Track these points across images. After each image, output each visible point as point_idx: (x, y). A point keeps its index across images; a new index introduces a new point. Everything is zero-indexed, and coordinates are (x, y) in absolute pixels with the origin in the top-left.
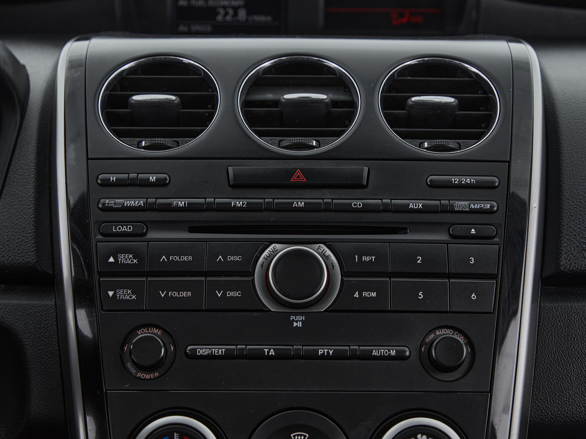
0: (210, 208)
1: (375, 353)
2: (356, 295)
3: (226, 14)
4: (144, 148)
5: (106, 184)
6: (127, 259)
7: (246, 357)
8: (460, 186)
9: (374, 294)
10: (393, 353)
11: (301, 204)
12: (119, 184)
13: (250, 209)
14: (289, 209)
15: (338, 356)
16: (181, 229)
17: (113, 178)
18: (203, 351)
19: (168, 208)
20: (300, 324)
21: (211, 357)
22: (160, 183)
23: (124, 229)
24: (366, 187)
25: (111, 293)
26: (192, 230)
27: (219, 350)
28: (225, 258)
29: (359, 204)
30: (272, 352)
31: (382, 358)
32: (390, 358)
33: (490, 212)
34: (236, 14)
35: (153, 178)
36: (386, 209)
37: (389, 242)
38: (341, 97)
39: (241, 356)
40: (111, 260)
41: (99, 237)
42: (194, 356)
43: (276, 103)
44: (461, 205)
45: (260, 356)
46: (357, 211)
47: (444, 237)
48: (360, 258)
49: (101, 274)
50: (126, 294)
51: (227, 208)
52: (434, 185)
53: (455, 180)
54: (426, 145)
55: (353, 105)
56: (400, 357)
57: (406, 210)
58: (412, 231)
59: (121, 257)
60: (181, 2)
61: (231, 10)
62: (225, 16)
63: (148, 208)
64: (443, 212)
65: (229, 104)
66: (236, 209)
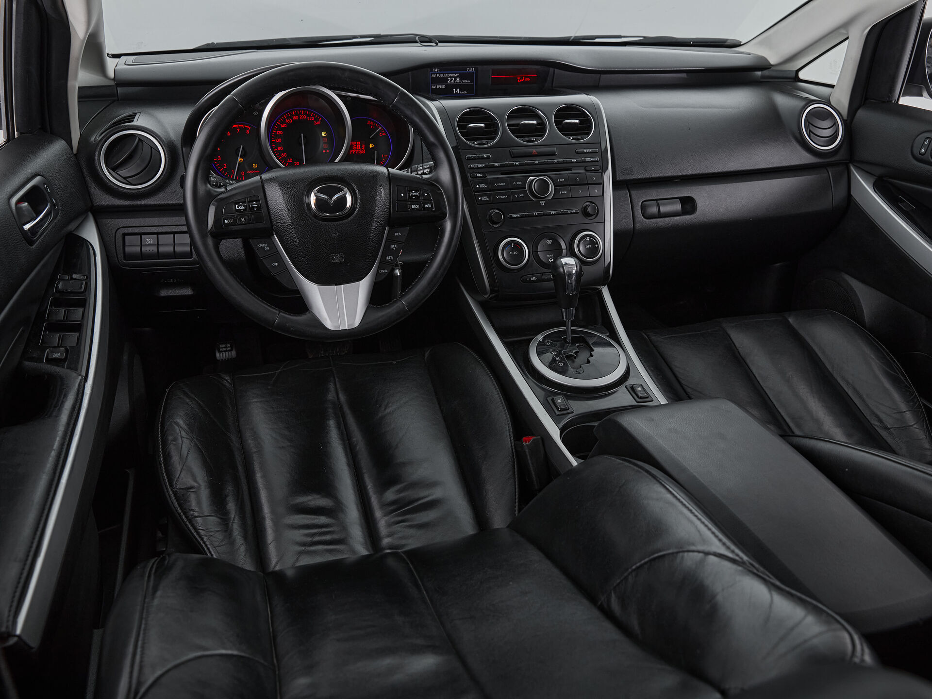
0: (507, 166)
1: (568, 212)
2: (560, 193)
3: (452, 80)
4: (477, 144)
5: (469, 159)
6: (483, 186)
7: (529, 217)
8: (587, 153)
9: (566, 192)
10: (574, 211)
11: (537, 162)
12: (474, 159)
13: (521, 165)
14: (534, 164)
15: (557, 214)
16: (499, 174)
17: (471, 157)
18: (514, 216)
19: (493, 166)
20: (543, 204)
21: (517, 217)
22: (488, 157)
23: (480, 175)
24: (556, 155)
25: (480, 198)
26: (502, 174)
27: (519, 215)
28: (516, 183)
30: (537, 214)
31: (571, 213)
32: (573, 213)
33: (597, 161)
34: (455, 80)
35: (485, 156)
36: (564, 162)
37: (568, 174)
39: (526, 216)
40: (477, 186)
41: (471, 179)
42: (511, 217)
43: (518, 125)
44: (588, 159)
45: (533, 216)
46: (555, 163)
47: (583, 171)
48: (559, 180)
49: (475, 192)
50: (485, 198)
51: (513, 165)
52: (578, 153)
53: (585, 151)
54: (572, 138)
55: (545, 124)
56: (576, 212)
57: (571, 162)
58: (575, 169)
59: (481, 185)
60: (433, 76)
61: (453, 78)
62: (451, 81)
63: (486, 167)
64: (582, 162)
65: (504, 126)
66: (516, 165)
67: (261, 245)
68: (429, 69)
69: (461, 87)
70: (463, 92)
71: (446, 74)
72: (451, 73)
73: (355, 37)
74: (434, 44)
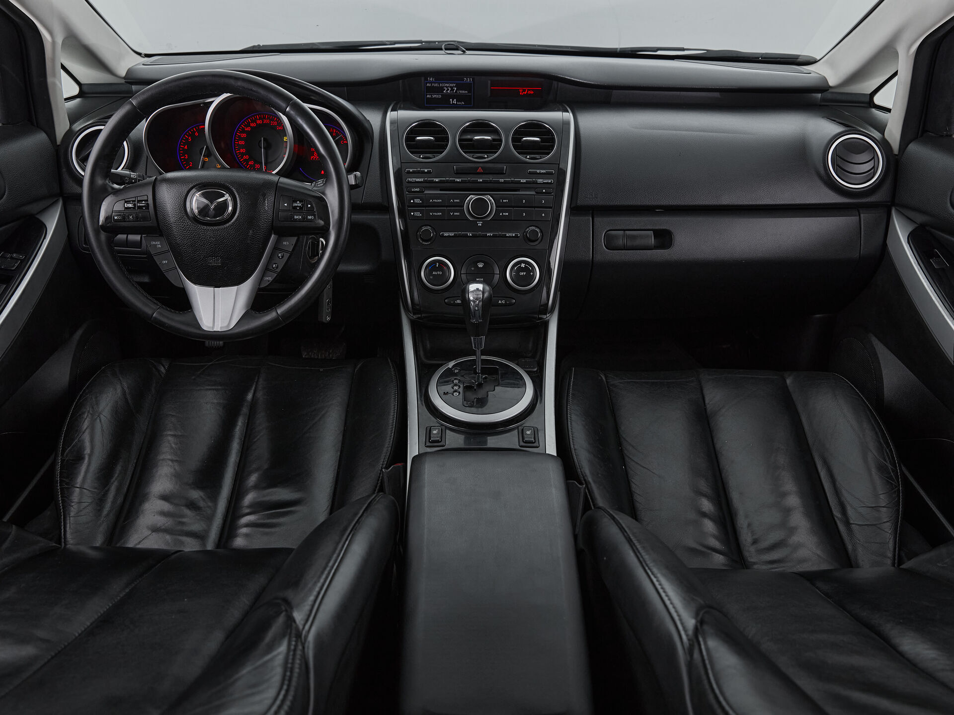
0: (447, 182)
1: (507, 235)
2: (501, 214)
3: (448, 90)
4: (422, 158)
5: (409, 172)
6: (418, 201)
7: (462, 236)
8: (540, 173)
9: (507, 214)
10: (514, 235)
11: (481, 180)
12: (414, 172)
13: (462, 182)
14: (477, 182)
15: (494, 236)
16: (437, 190)
17: (411, 170)
18: (446, 234)
19: (432, 182)
20: (481, 225)
21: (449, 236)
22: (429, 172)
23: (416, 190)
24: (505, 174)
25: (412, 214)
26: (441, 190)
27: (452, 234)
28: (453, 201)
29: (502, 180)
30: (471, 235)
31: (510, 237)
32: (513, 237)
33: (551, 183)
34: (452, 90)
35: (426, 171)
36: (512, 182)
37: (513, 194)
38: (496, 137)
39: (460, 236)
40: (412, 201)
41: (407, 193)
42: (443, 236)
43: (471, 140)
44: (540, 181)
45: (467, 236)
46: (502, 183)
47: (534, 193)
48: (502, 201)
49: (409, 207)
50: (418, 214)
51: (454, 182)
52: (530, 173)
53: (538, 171)
54: (528, 157)
55: (501, 140)
56: (516, 236)
57: (519, 182)
58: (522, 191)
59: (416, 200)
60: (428, 85)
61: (448, 88)
62: (447, 91)
63: (425, 182)
64: (533, 183)
65: (453, 140)
66: (457, 182)
67: (154, 243)
68: (423, 79)
69: (459, 98)
70: (460, 103)
71: (442, 83)
72: (447, 83)
73: (395, 43)
74: (460, 52)
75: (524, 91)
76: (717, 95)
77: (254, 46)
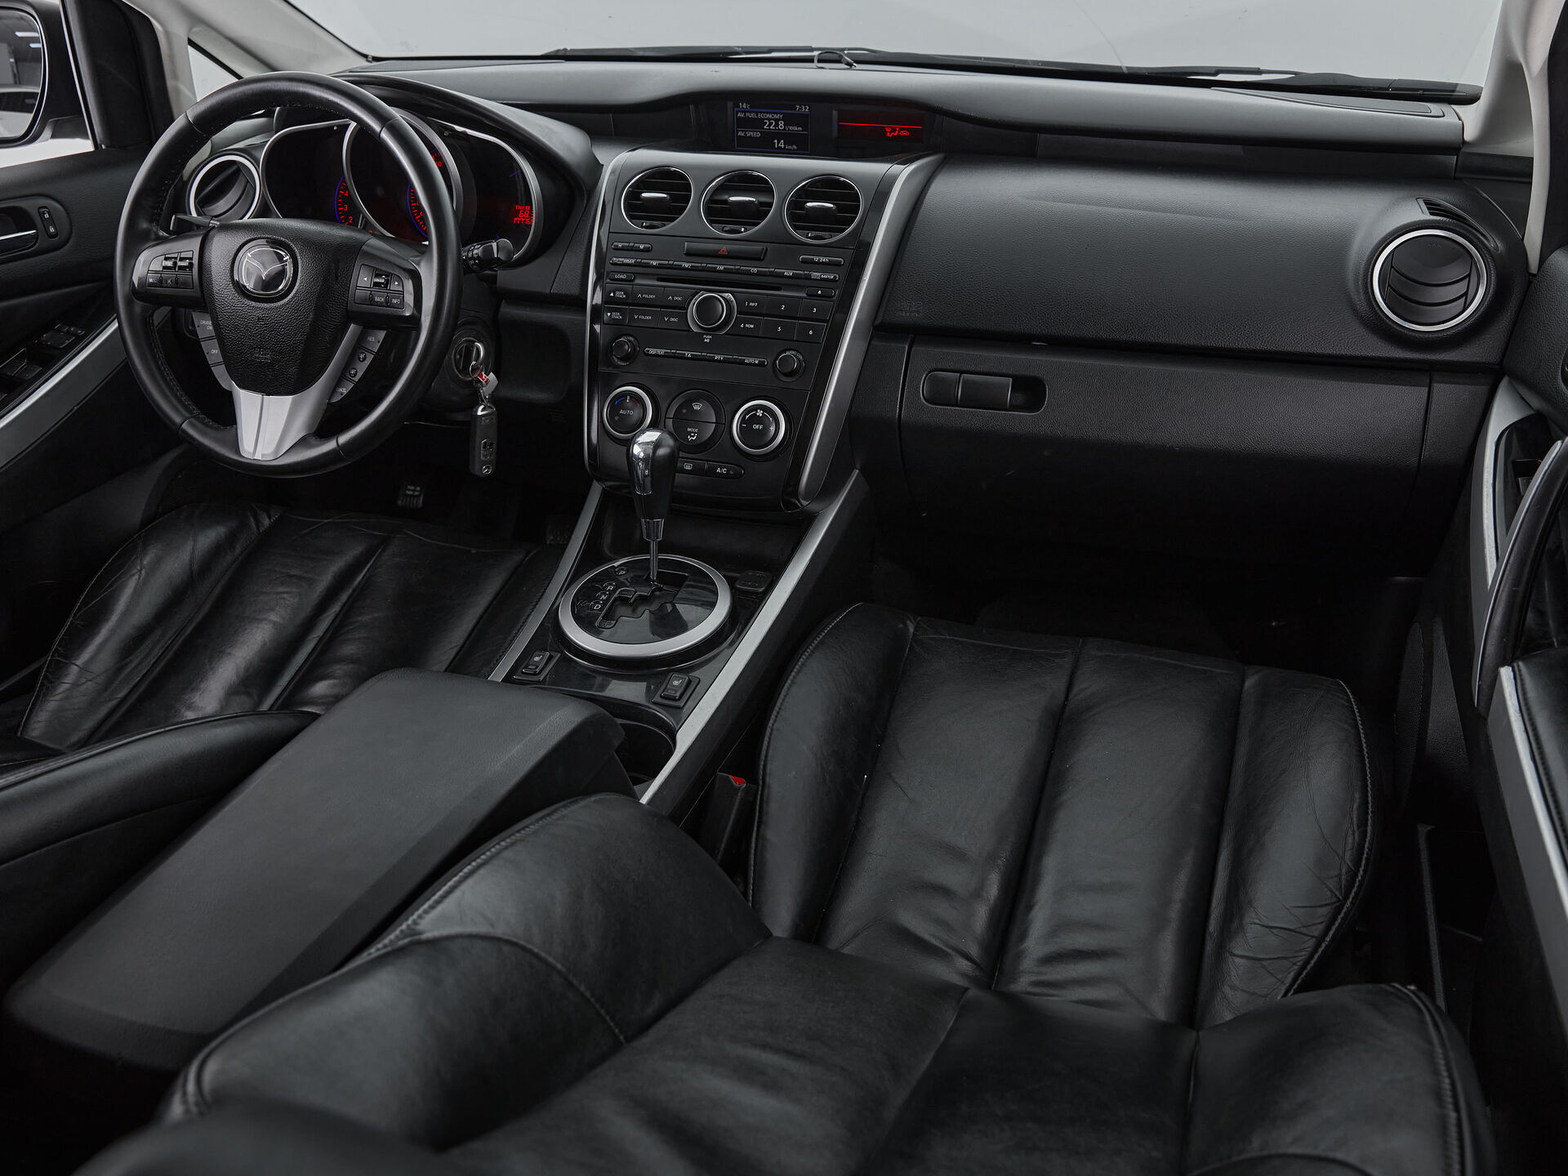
0: (671, 267)
1: (746, 361)
2: (742, 326)
3: (770, 124)
4: (642, 227)
5: (617, 249)
6: (620, 295)
8: (819, 263)
9: (752, 326)
10: (757, 362)
11: (722, 268)
12: (623, 249)
13: (693, 269)
14: (715, 270)
15: (725, 361)
16: (653, 279)
17: (620, 245)
18: (652, 351)
19: (648, 266)
20: (708, 341)
21: (656, 355)
22: (646, 250)
23: (622, 277)
24: (762, 260)
25: (609, 314)
26: (659, 280)
27: (661, 352)
28: (674, 298)
29: (755, 270)
30: (689, 356)
31: (750, 364)
32: (755, 365)
33: (834, 281)
34: (777, 125)
35: (642, 247)
36: (771, 274)
37: (767, 295)
38: (764, 199)
39: (675, 357)
40: (612, 294)
41: (608, 280)
42: (647, 354)
43: (725, 203)
44: (816, 275)
45: (683, 357)
46: (753, 274)
47: (802, 295)
48: (748, 304)
49: (605, 303)
50: (616, 315)
51: (680, 268)
52: (804, 261)
53: (816, 259)
54: (809, 235)
55: (770, 205)
56: (761, 364)
57: (782, 276)
58: (785, 290)
59: (617, 293)
60: (739, 115)
61: (773, 121)
62: (769, 126)
63: (635, 265)
64: (806, 279)
65: (697, 200)
66: (685, 269)
67: (204, 322)
68: (730, 104)
69: (789, 138)
70: (790, 147)
71: (761, 113)
72: (770, 113)
74: (843, 66)
75: (894, 130)
76: (1237, 150)
77: (558, 51)
